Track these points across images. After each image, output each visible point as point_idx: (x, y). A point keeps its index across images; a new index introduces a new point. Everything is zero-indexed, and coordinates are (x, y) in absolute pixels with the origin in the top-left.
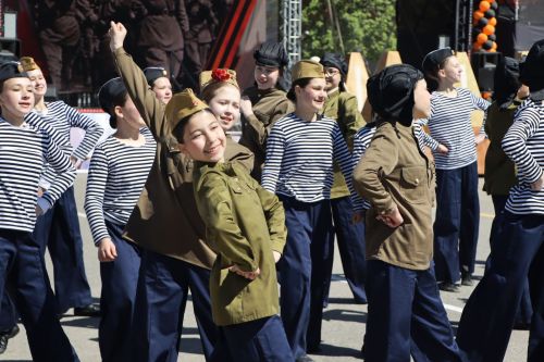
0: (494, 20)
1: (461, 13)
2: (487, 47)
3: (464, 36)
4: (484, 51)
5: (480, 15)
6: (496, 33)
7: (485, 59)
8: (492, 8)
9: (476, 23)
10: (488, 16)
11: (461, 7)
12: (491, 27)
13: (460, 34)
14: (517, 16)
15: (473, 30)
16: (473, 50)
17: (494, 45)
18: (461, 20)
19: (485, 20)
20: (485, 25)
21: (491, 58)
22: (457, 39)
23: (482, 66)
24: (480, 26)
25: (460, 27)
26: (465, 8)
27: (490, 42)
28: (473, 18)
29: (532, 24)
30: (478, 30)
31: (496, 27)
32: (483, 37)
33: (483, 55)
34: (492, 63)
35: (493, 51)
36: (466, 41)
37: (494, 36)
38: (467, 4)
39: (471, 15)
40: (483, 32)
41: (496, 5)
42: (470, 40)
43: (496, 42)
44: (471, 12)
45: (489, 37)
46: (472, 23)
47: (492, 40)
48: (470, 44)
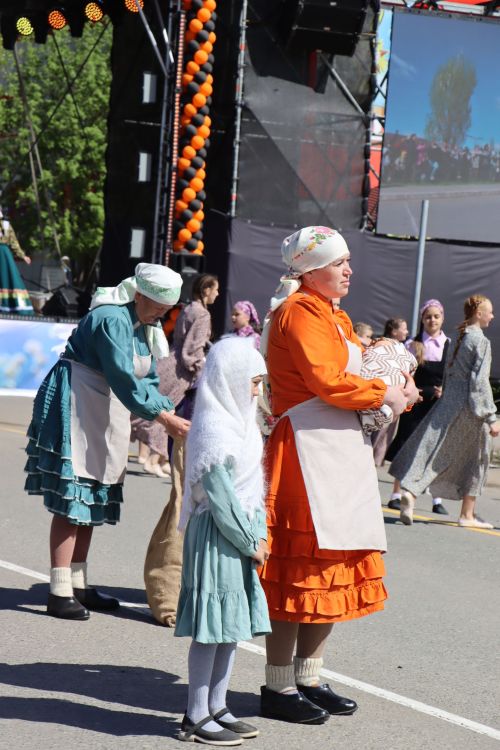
0: (201, 214)
1: (161, 203)
2: (190, 247)
3: (163, 231)
4: (185, 252)
5: (183, 205)
6: (202, 230)
7: (183, 262)
8: (198, 197)
9: (177, 215)
10: (194, 209)
11: (162, 193)
12: (196, 222)
13: (160, 230)
14: (233, 211)
15: (173, 227)
16: (173, 250)
17: (201, 245)
18: (161, 210)
19: (189, 212)
20: (189, 219)
21: (192, 261)
22: (156, 234)
23: (180, 270)
24: (182, 220)
25: (160, 218)
26: (165, 196)
27: (193, 241)
28: (175, 211)
29: (252, 223)
30: (180, 224)
31: (203, 221)
32: (186, 233)
33: (180, 257)
34: (193, 267)
35: (198, 252)
36: (164, 237)
37: (200, 234)
38: (168, 190)
39: (172, 205)
40: (186, 228)
41: (204, 195)
42: (169, 237)
43: (203, 241)
44: (172, 201)
45: (194, 235)
46: (173, 215)
47: (198, 239)
48: (169, 241)
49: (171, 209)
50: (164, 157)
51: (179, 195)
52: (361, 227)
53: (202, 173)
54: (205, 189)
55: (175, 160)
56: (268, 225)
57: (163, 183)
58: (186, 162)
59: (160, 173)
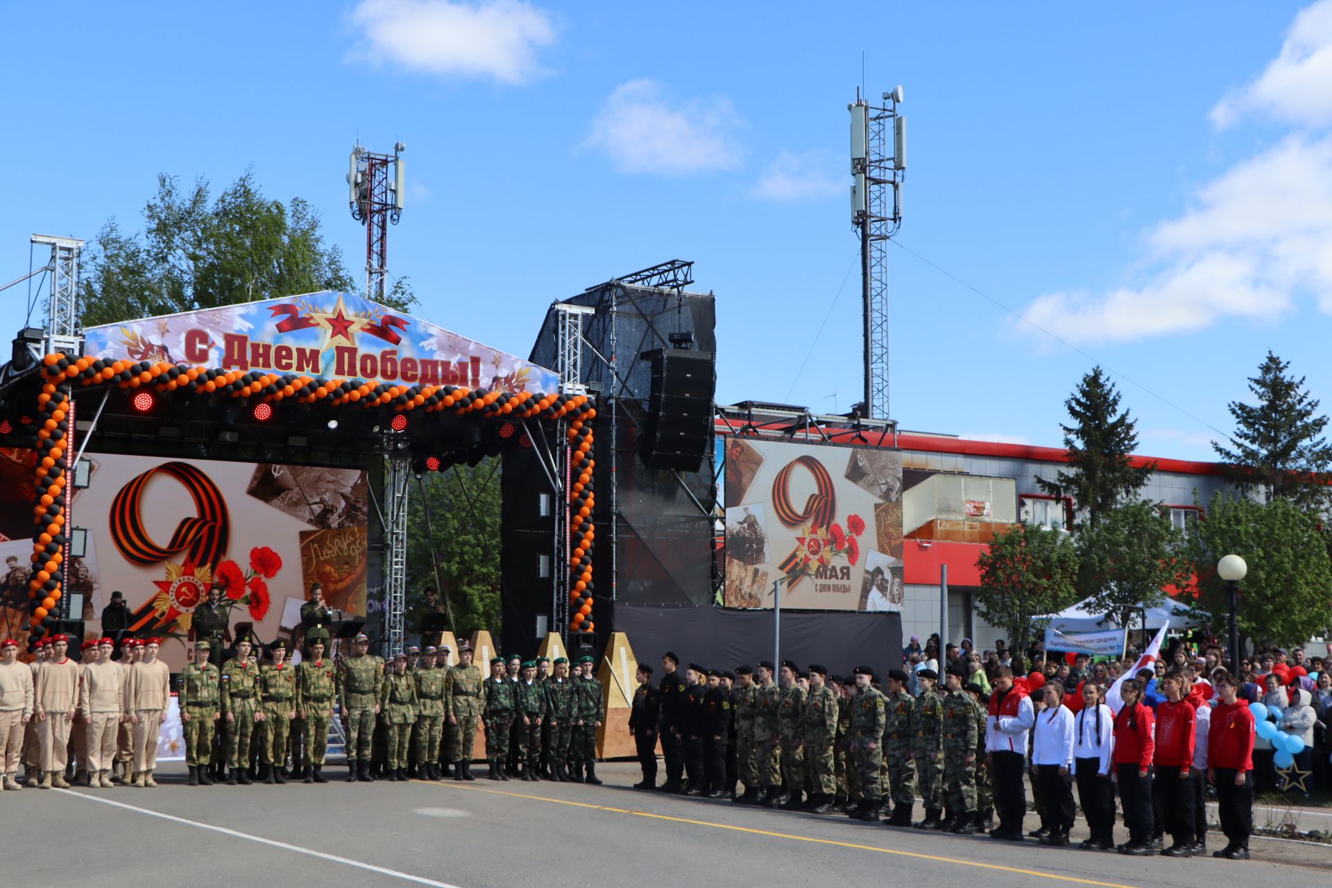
0: (590, 600)
1: (558, 593)
2: (585, 627)
3: (561, 616)
4: (581, 631)
5: (577, 594)
6: (593, 613)
7: (581, 639)
8: (588, 587)
9: (572, 602)
10: (585, 596)
11: (559, 585)
12: (587, 608)
13: (558, 614)
14: (614, 596)
15: (570, 612)
16: (570, 630)
17: (592, 625)
18: (558, 599)
19: (582, 600)
20: (581, 605)
21: (587, 638)
22: (555, 618)
23: (578, 646)
24: (577, 606)
25: (558, 605)
26: (562, 587)
27: (587, 622)
28: (570, 598)
29: (629, 604)
30: (575, 609)
31: (593, 606)
32: (581, 616)
33: (578, 635)
34: (590, 644)
35: (590, 630)
36: (563, 620)
37: (591, 616)
38: (564, 583)
39: (567, 594)
40: (580, 612)
41: (592, 585)
42: (567, 618)
43: (593, 620)
44: (567, 591)
45: (586, 617)
46: (569, 603)
47: (589, 620)
48: (567, 622)
49: (567, 598)
50: (559, 557)
51: (573, 585)
52: (713, 603)
53: (590, 568)
54: (593, 580)
55: (568, 558)
56: (642, 606)
57: (559, 578)
58: (578, 560)
59: (556, 570)
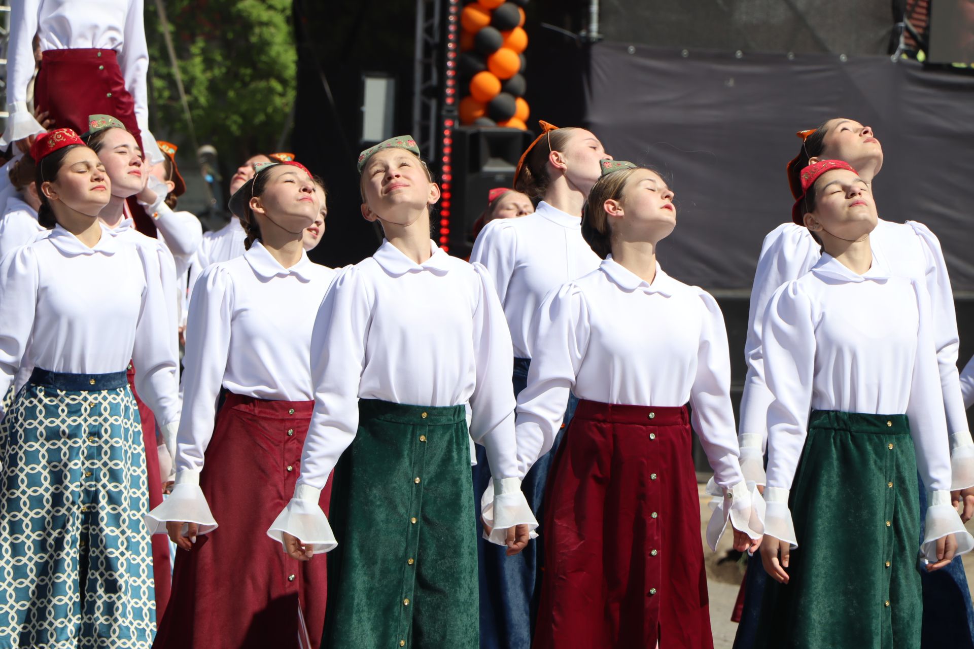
0: (519, 36)
2: (500, 115)
3: (434, 80)
4: (488, 125)
5: (479, 17)
6: (525, 72)
7: (486, 147)
9: (467, 42)
10: (501, 22)
12: (510, 55)
13: (428, 77)
14: (594, 26)
15: (458, 68)
16: (460, 121)
17: (522, 107)
18: (429, 31)
19: (493, 33)
20: (493, 48)
21: (504, 145)
22: (418, 87)
24: (480, 52)
25: (427, 49)
27: (505, 99)
28: (460, 31)
29: (639, 52)
30: (473, 61)
31: (527, 53)
32: (488, 82)
33: (476, 137)
34: (507, 159)
35: (517, 124)
36: (439, 93)
37: (519, 83)
39: (452, 18)
40: (487, 69)
42: (449, 91)
43: (526, 98)
44: (453, 10)
45: (505, 84)
46: (458, 42)
47: (515, 95)
48: (449, 101)
49: (452, 28)
52: (892, 49)
56: (674, 56)
